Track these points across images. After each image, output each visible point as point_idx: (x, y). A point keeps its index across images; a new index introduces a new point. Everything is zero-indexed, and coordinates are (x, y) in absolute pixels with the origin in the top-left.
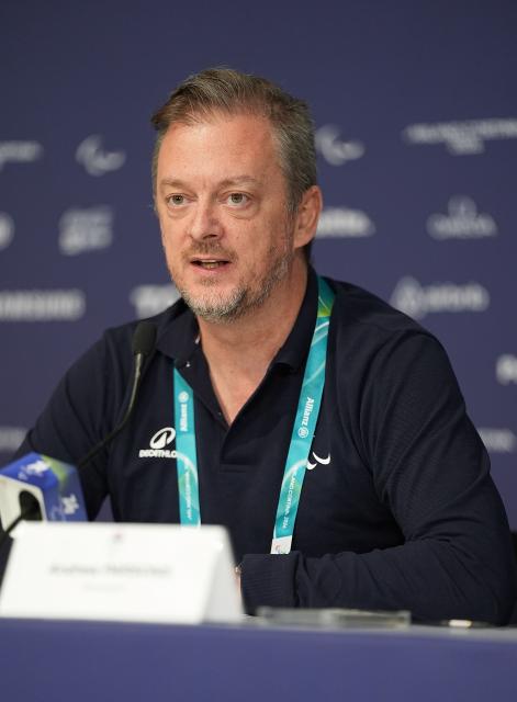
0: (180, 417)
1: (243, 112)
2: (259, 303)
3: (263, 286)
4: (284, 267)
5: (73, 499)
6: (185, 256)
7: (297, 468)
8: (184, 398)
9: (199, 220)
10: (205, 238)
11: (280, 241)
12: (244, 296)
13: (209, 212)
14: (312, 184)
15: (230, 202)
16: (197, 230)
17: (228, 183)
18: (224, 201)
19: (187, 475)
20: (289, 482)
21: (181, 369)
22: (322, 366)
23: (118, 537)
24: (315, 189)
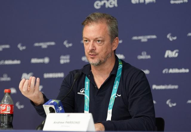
0: (86, 87)
1: (100, 23)
2: (104, 62)
3: (105, 59)
4: (110, 55)
5: (61, 107)
6: (88, 54)
7: (114, 95)
8: (87, 83)
9: (90, 46)
10: (92, 50)
11: (109, 50)
12: (100, 61)
13: (93, 44)
14: (117, 37)
15: (97, 42)
16: (90, 48)
17: (97, 38)
18: (96, 42)
19: (87, 99)
20: (112, 98)
21: (88, 76)
22: (120, 74)
23: (69, 116)
24: (117, 38)
